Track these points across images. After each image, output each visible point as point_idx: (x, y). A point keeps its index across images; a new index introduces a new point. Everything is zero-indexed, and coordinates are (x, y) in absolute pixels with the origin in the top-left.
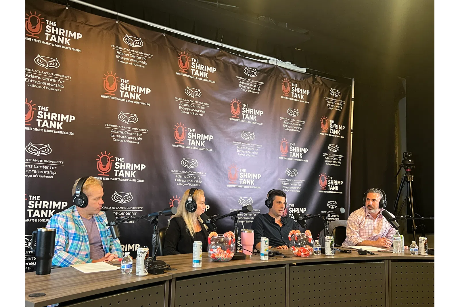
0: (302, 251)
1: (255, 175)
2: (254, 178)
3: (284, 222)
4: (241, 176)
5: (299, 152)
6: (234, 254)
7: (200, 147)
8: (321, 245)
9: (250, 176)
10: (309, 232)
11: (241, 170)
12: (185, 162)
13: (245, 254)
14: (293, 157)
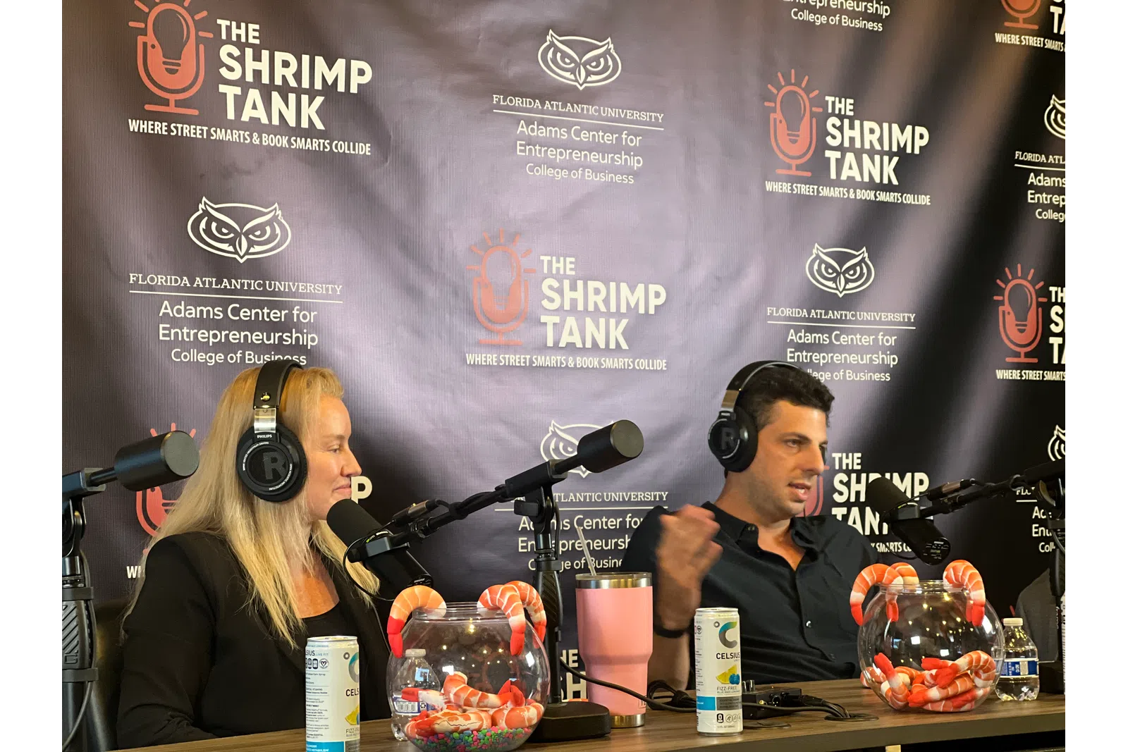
0: (934, 677)
1: (632, 289)
2: (623, 309)
3: (808, 541)
4: (551, 300)
5: (878, 147)
6: (542, 708)
7: (298, 132)
8: (1036, 644)
9: (599, 299)
10: (966, 569)
11: (550, 263)
12: (214, 225)
13: (606, 709)
14: (844, 177)
